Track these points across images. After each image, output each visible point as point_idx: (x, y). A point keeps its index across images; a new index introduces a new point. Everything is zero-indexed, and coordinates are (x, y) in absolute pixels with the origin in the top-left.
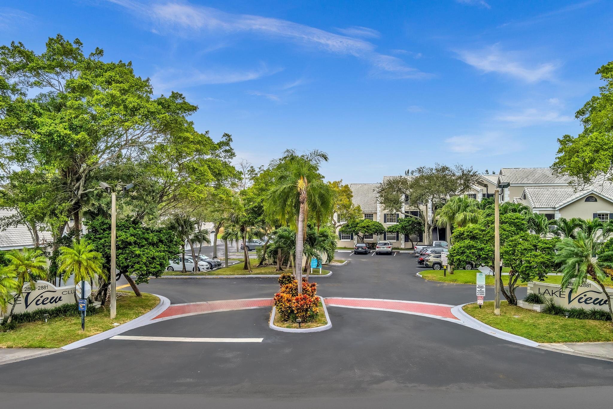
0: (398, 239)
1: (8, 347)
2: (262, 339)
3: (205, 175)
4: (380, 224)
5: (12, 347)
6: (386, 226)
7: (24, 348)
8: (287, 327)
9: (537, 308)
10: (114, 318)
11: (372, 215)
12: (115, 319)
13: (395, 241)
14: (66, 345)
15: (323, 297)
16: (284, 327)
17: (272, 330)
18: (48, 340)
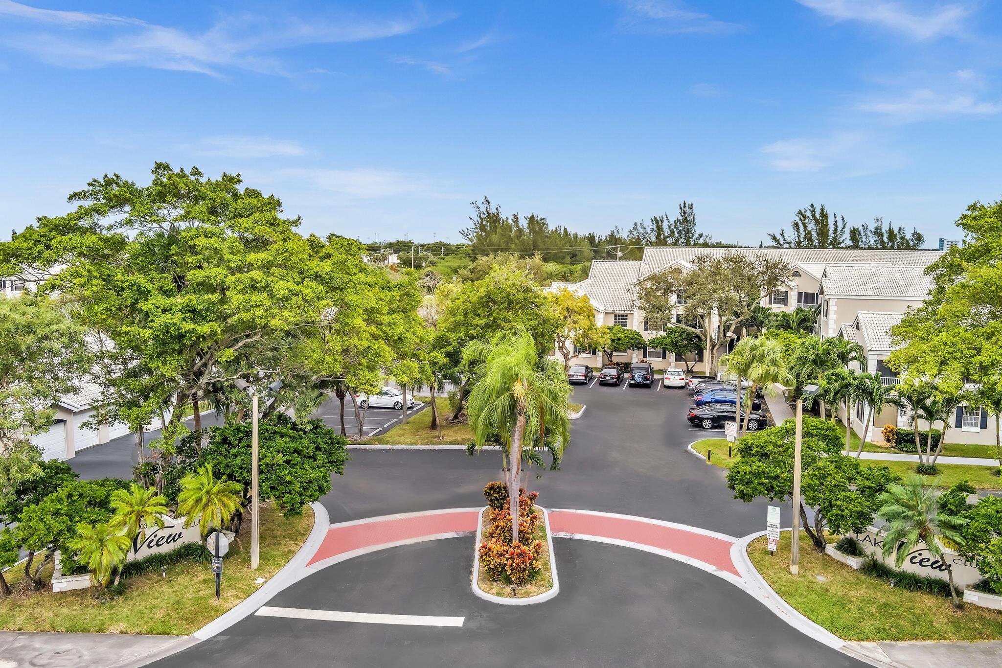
0: (664, 357)
1: (121, 633)
2: (463, 619)
3: (380, 356)
4: (638, 334)
5: (126, 633)
6: (647, 336)
7: (142, 634)
8: (498, 594)
9: (854, 562)
10: (256, 568)
11: (626, 316)
12: (257, 570)
13: (661, 359)
14: (198, 629)
15: (547, 506)
16: (493, 594)
17: (477, 599)
18: (174, 619)
